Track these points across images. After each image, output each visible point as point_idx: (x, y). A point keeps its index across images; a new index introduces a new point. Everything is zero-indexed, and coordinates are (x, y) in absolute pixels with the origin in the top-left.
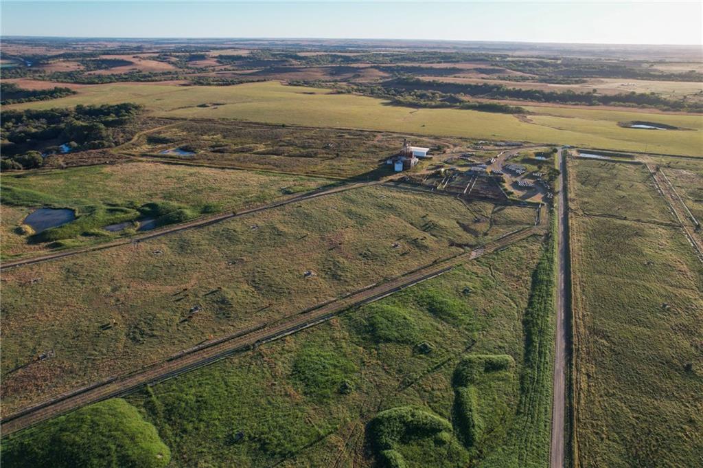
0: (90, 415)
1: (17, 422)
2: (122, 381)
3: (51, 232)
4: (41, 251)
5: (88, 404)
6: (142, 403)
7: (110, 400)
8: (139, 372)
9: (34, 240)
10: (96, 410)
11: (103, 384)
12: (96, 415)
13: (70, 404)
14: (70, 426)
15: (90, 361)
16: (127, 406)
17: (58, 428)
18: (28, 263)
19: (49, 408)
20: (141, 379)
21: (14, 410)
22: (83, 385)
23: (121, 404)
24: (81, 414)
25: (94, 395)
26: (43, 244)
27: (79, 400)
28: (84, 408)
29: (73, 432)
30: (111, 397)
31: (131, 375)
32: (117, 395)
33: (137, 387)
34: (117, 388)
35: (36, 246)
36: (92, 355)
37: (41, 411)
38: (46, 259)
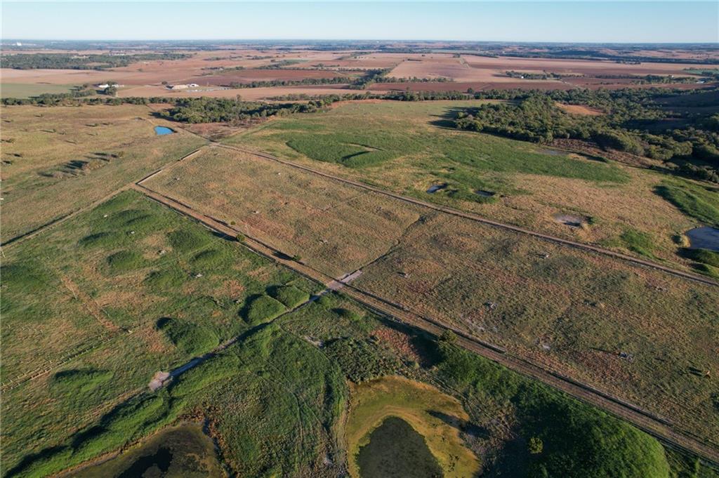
0: (626, 433)
1: (574, 388)
2: (674, 431)
3: (705, 253)
4: (683, 266)
5: (630, 423)
6: (679, 470)
7: (651, 437)
8: (698, 439)
9: (684, 253)
10: (633, 434)
11: (655, 419)
12: (630, 438)
13: (617, 410)
14: (605, 426)
15: (658, 389)
16: (663, 457)
17: (595, 419)
18: (665, 270)
19: (601, 397)
20: (695, 447)
21: (579, 378)
22: (638, 404)
23: (658, 451)
24: (620, 426)
25: (640, 420)
26: (690, 261)
27: (625, 413)
28: (625, 423)
29: (603, 433)
30: (653, 436)
31: (687, 434)
32: (660, 439)
33: (685, 450)
34: (665, 434)
35: (682, 260)
36: (664, 386)
37: (593, 394)
38: (683, 276)
